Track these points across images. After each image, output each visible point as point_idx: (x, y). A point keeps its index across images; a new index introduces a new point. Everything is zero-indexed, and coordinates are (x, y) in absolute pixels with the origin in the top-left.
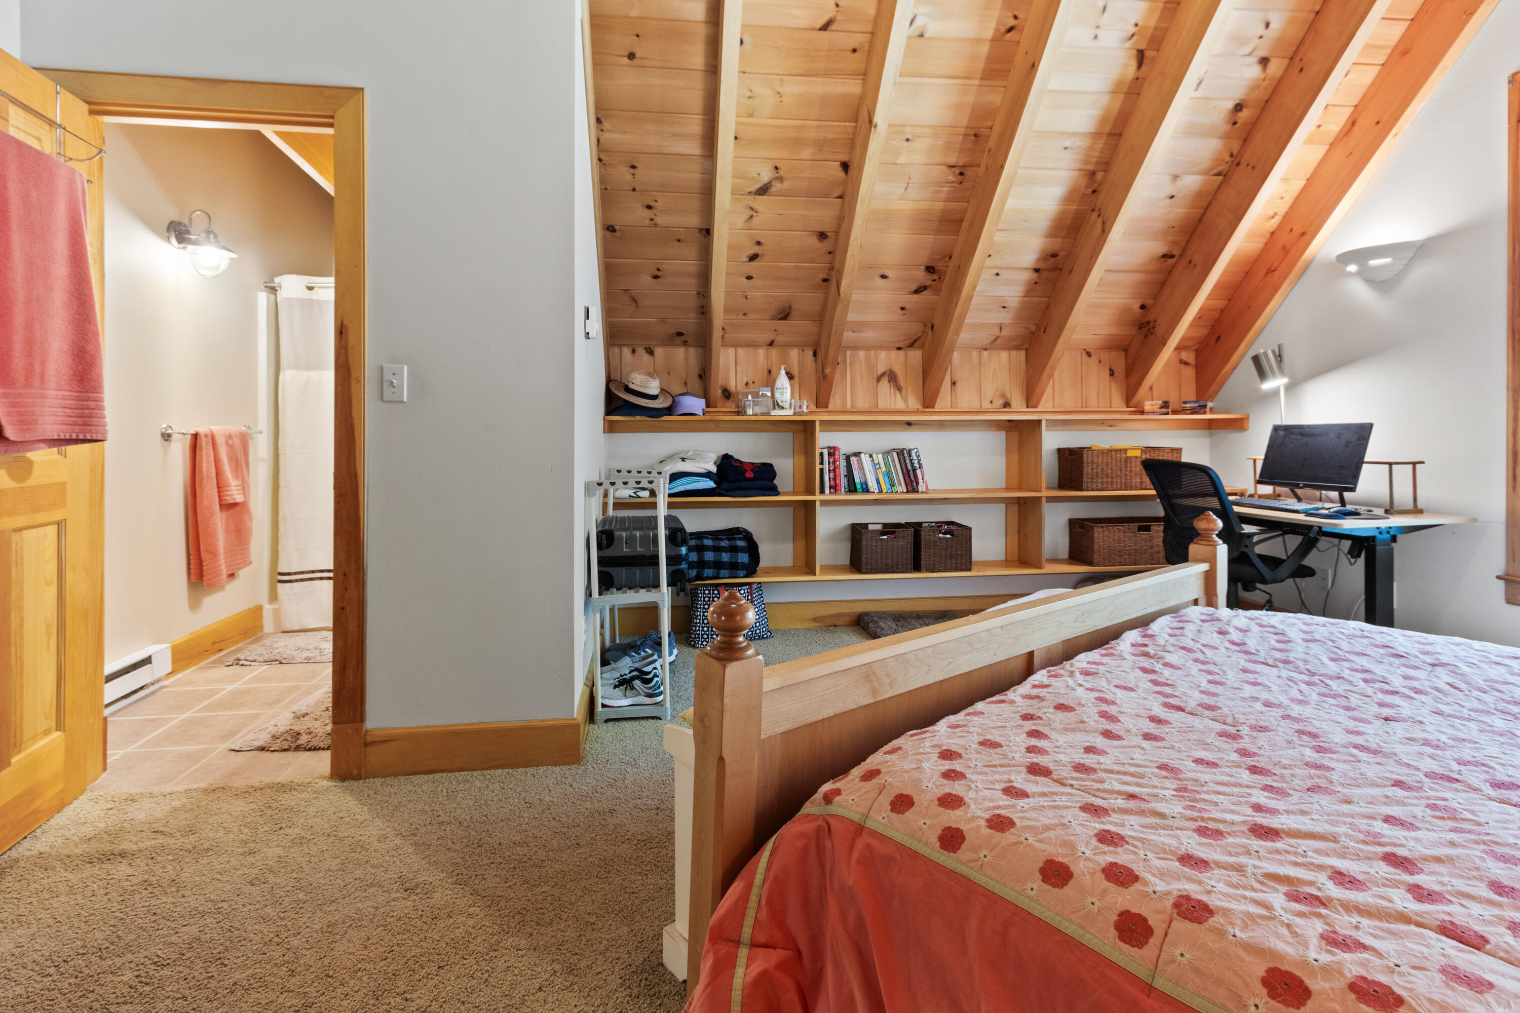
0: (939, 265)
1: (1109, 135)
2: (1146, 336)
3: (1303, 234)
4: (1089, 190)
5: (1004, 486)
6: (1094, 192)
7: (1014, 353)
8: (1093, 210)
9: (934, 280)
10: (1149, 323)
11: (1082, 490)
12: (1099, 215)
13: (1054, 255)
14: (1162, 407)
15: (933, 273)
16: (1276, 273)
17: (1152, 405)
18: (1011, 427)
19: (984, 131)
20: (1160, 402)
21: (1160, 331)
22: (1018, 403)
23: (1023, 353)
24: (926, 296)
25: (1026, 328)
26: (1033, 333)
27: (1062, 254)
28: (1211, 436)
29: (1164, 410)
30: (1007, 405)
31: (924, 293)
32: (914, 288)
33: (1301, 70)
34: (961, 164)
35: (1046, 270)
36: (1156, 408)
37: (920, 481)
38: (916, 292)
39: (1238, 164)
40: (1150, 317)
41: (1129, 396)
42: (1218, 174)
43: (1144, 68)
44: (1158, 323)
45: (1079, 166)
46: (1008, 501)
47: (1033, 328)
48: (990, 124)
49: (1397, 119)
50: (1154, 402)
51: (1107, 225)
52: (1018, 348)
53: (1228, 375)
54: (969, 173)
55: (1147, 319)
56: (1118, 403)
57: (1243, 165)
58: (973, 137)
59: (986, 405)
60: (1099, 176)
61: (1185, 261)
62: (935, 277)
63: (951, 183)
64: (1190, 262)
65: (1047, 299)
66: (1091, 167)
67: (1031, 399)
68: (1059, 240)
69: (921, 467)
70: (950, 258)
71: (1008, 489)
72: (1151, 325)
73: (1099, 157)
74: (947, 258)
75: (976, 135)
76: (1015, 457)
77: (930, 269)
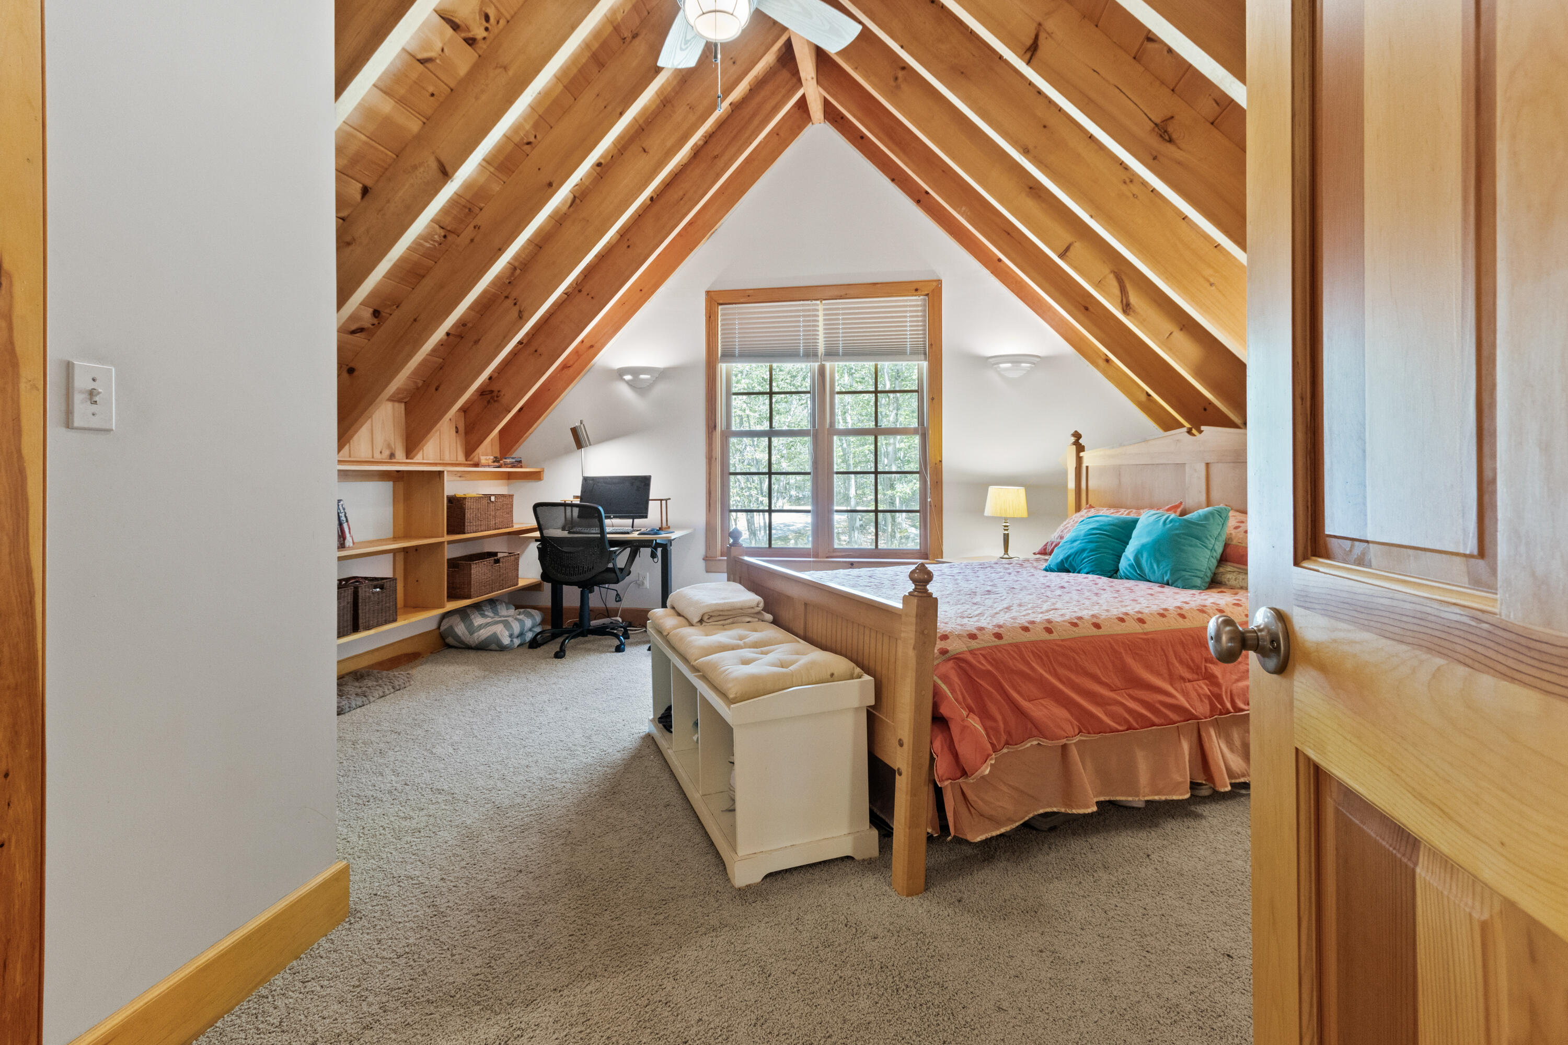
0: (385, 312)
1: (537, 245)
2: (489, 402)
3: (592, 346)
4: (508, 281)
5: (391, 536)
6: (509, 283)
7: (397, 404)
8: (507, 297)
9: (373, 325)
10: (492, 392)
11: (464, 533)
12: (515, 304)
13: (464, 325)
14: (494, 462)
15: (376, 317)
16: (571, 369)
17: (486, 459)
18: (397, 477)
19: (476, 210)
20: (492, 457)
21: (505, 400)
22: (400, 455)
23: (403, 405)
24: (359, 339)
25: (416, 383)
26: (418, 388)
27: (470, 325)
28: (508, 485)
29: (496, 464)
30: (392, 456)
31: (357, 335)
32: (353, 327)
33: (629, 247)
34: (449, 229)
35: (454, 335)
36: (490, 462)
37: (348, 535)
38: (353, 332)
39: (580, 291)
40: (495, 388)
41: (469, 450)
42: (566, 294)
43: (571, 209)
44: (502, 394)
45: (512, 261)
46: (394, 552)
47: (420, 383)
48: (482, 205)
49: (653, 293)
50: (488, 457)
51: (525, 315)
52: (400, 401)
53: (527, 437)
54: (451, 238)
55: (489, 389)
56: (461, 458)
57: (584, 292)
58: (467, 210)
59: (378, 456)
60: (518, 271)
61: (532, 349)
62: (375, 321)
63: (434, 241)
64: (536, 351)
65: (441, 360)
66: (516, 264)
67: (410, 451)
68: (473, 313)
69: (347, 521)
70: (397, 307)
71: (395, 538)
72: (495, 394)
73: (524, 259)
74: (395, 307)
75: (470, 209)
76: (401, 506)
77: (376, 313)
